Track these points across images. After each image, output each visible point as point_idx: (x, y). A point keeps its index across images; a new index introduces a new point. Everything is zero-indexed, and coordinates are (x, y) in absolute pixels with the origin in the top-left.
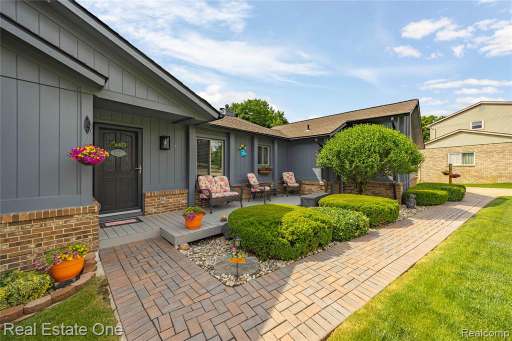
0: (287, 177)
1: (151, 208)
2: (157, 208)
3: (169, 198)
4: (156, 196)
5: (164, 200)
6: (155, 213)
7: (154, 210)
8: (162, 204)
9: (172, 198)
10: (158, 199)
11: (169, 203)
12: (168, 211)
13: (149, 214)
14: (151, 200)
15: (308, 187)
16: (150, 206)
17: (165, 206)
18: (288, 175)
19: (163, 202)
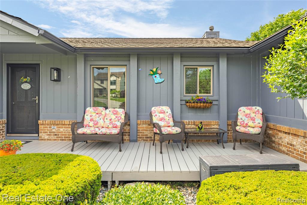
0: (246, 115)
1: (44, 134)
2: (49, 135)
3: (59, 127)
4: (48, 124)
5: (55, 129)
6: (48, 140)
7: (46, 137)
8: (53, 132)
9: (62, 128)
10: (49, 127)
11: (60, 132)
12: (58, 140)
13: (42, 140)
14: (44, 127)
15: (287, 139)
16: (43, 132)
17: (56, 135)
18: (248, 112)
19: (54, 130)
